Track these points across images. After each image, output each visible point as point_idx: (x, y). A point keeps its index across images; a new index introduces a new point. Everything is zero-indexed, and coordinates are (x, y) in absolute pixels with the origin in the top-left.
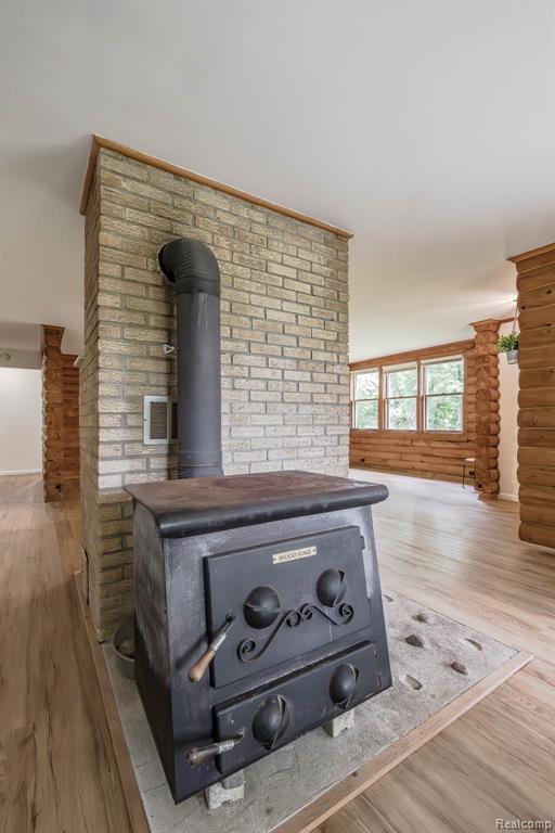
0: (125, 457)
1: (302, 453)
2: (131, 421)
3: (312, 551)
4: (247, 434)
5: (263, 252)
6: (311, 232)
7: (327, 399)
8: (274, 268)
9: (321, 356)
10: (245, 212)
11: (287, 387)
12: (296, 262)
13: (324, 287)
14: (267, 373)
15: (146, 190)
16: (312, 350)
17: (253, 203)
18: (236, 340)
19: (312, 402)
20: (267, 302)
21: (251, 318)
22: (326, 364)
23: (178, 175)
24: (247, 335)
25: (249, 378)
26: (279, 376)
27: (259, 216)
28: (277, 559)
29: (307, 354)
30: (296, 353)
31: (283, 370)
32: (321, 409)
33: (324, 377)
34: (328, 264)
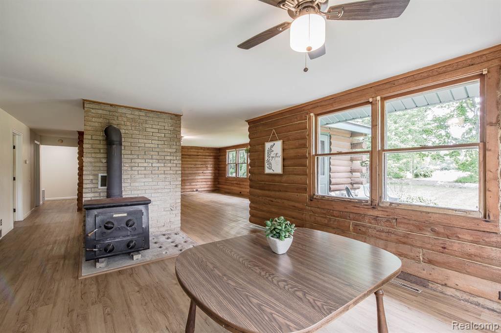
0: (92, 192)
1: (159, 191)
2: (94, 182)
3: (125, 215)
4: (137, 185)
5: (144, 125)
6: (164, 116)
7: (171, 172)
8: (149, 130)
9: (168, 158)
10: (137, 113)
11: (154, 169)
12: (158, 127)
13: (170, 134)
14: (146, 165)
15: (100, 112)
16: (164, 156)
17: (140, 110)
18: (133, 155)
19: (164, 174)
20: (145, 141)
21: (139, 147)
22: (171, 160)
23: (111, 105)
24: (137, 153)
25: (138, 166)
26: (150, 165)
27: (142, 114)
28: (115, 216)
29: (163, 157)
30: (158, 157)
31: (152, 164)
32: (169, 176)
33: (169, 165)
34: (172, 126)
